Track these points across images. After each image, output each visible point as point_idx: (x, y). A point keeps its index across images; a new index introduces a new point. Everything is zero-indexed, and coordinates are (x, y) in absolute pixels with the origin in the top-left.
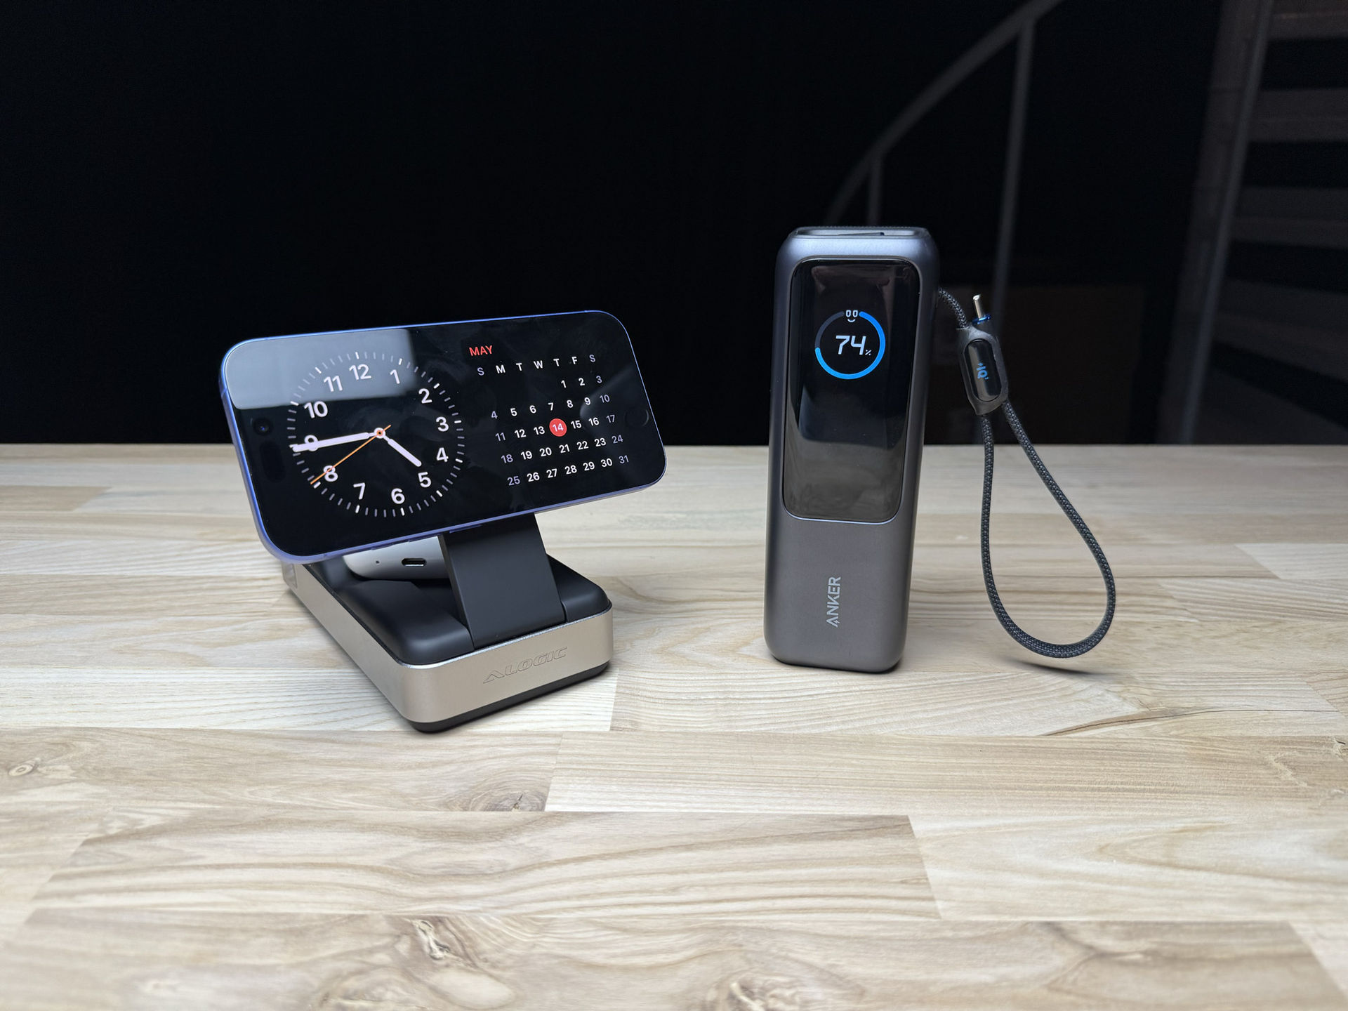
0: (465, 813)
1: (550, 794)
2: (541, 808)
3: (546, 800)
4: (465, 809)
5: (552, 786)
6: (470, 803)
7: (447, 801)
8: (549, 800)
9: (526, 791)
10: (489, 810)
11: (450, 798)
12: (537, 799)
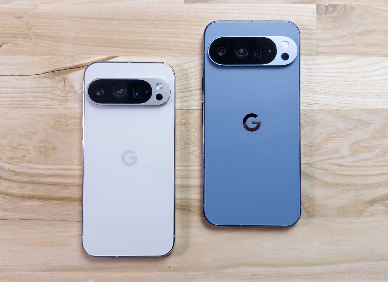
0: (345, 4)
1: (315, 14)
2: (317, 6)
3: (316, 11)
4: (345, 6)
5: (315, 19)
6: (344, 9)
7: (352, 11)
8: (315, 11)
9: (324, 16)
10: (336, 5)
11: (352, 12)
12: (320, 11)
